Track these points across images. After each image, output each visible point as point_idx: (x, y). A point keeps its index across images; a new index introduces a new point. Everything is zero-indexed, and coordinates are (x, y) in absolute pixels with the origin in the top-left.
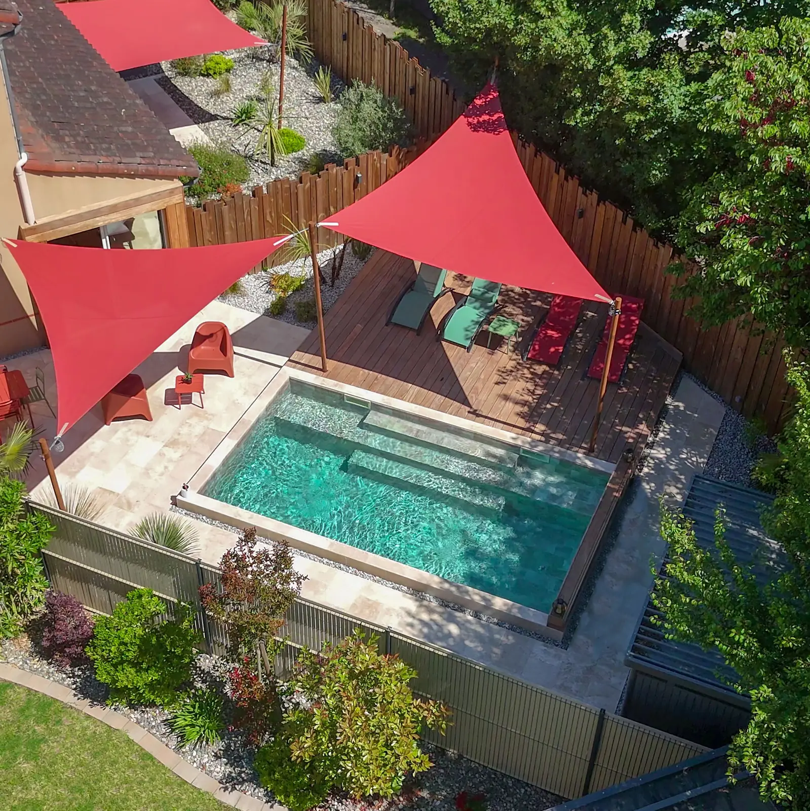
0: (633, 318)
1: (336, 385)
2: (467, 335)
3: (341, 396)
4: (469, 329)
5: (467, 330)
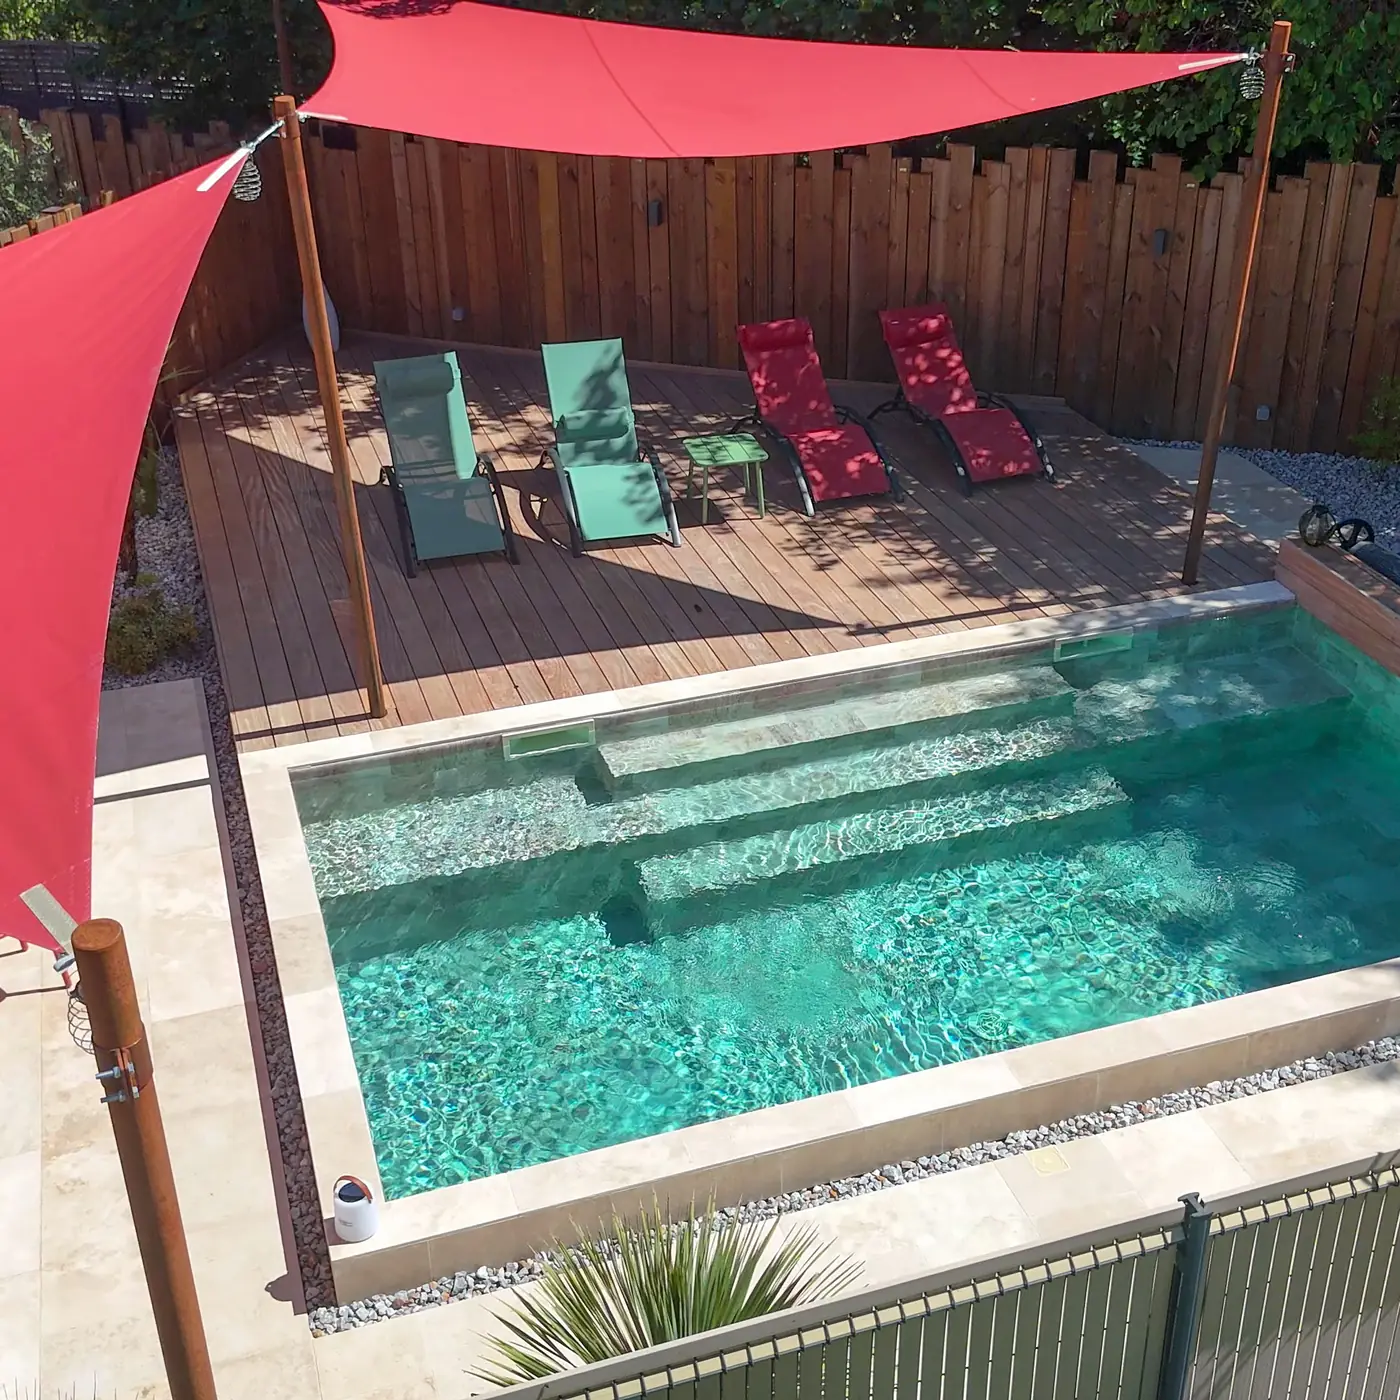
0: (944, 353)
1: (457, 727)
2: (640, 513)
3: (492, 745)
4: (635, 496)
5: (633, 502)
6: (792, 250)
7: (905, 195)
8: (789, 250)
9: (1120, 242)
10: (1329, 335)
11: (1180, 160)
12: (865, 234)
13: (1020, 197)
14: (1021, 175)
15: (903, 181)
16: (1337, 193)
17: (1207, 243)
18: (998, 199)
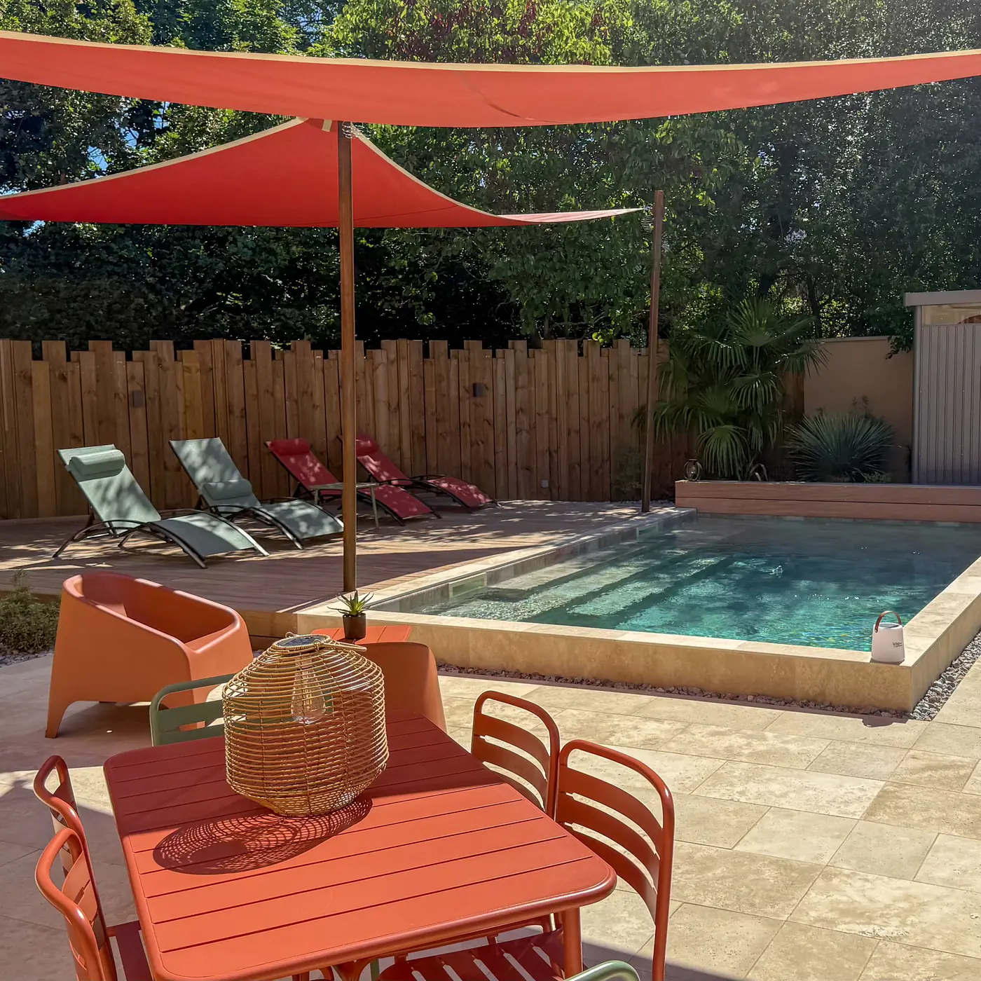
6: (244, 415)
7: (321, 373)
8: (242, 417)
9: (454, 393)
10: (569, 433)
11: (480, 343)
12: (297, 402)
13: (394, 369)
14: (393, 356)
15: (319, 364)
16: (560, 355)
17: (501, 390)
18: (381, 371)
